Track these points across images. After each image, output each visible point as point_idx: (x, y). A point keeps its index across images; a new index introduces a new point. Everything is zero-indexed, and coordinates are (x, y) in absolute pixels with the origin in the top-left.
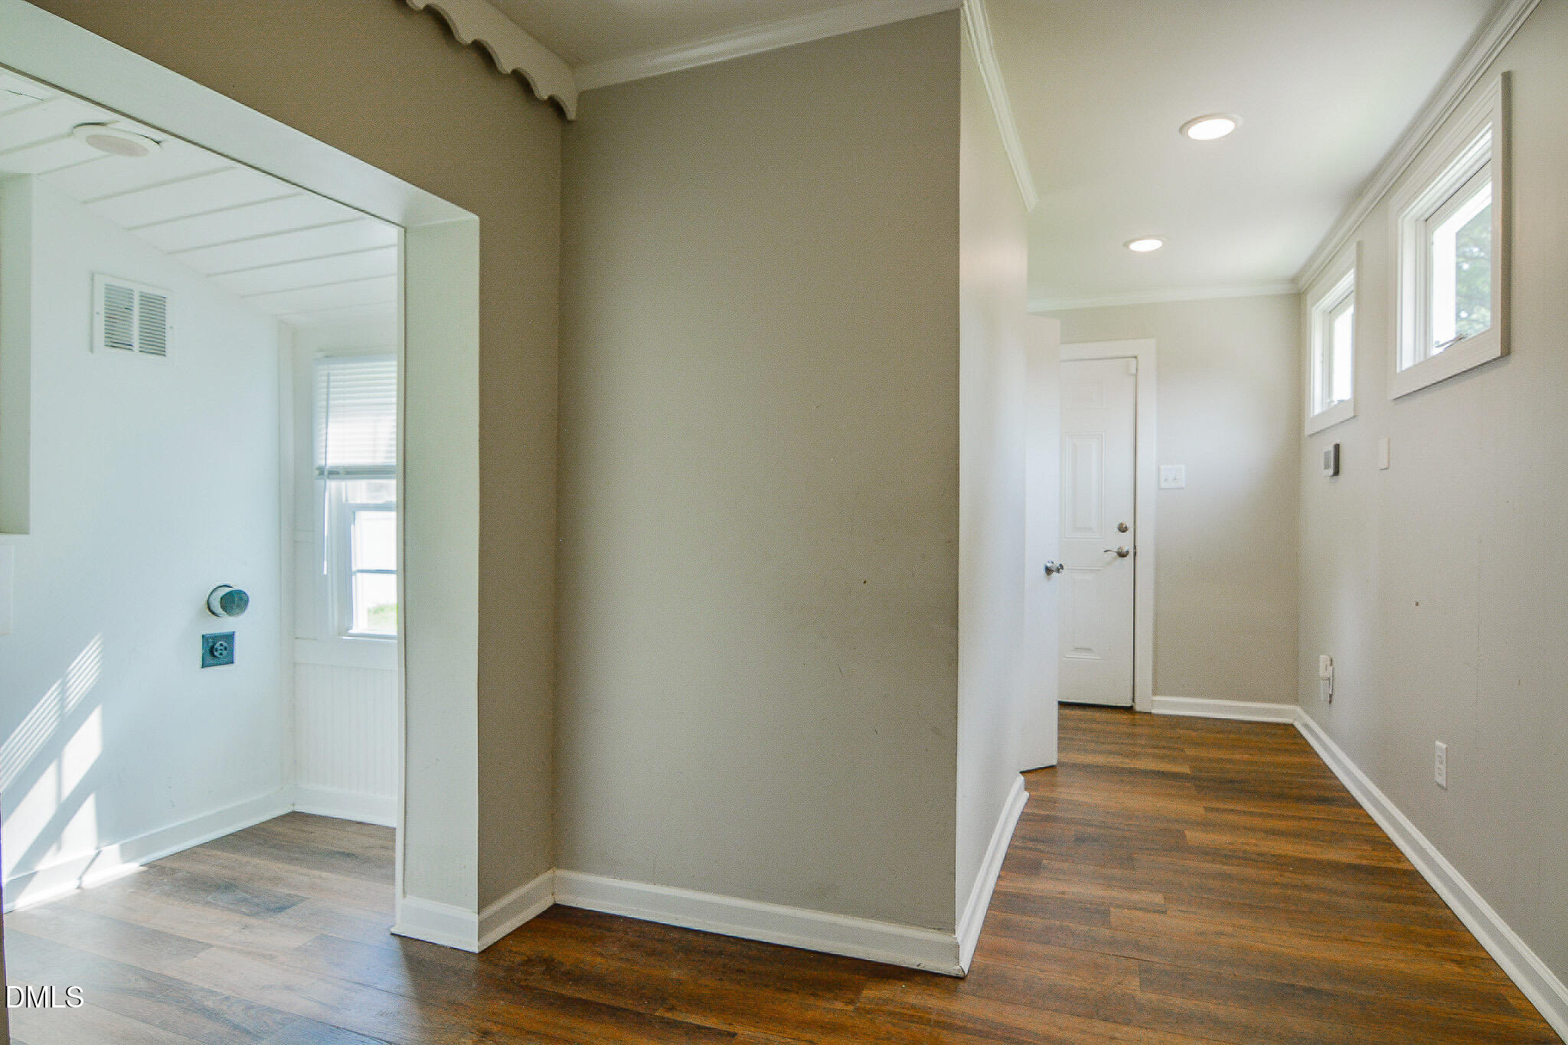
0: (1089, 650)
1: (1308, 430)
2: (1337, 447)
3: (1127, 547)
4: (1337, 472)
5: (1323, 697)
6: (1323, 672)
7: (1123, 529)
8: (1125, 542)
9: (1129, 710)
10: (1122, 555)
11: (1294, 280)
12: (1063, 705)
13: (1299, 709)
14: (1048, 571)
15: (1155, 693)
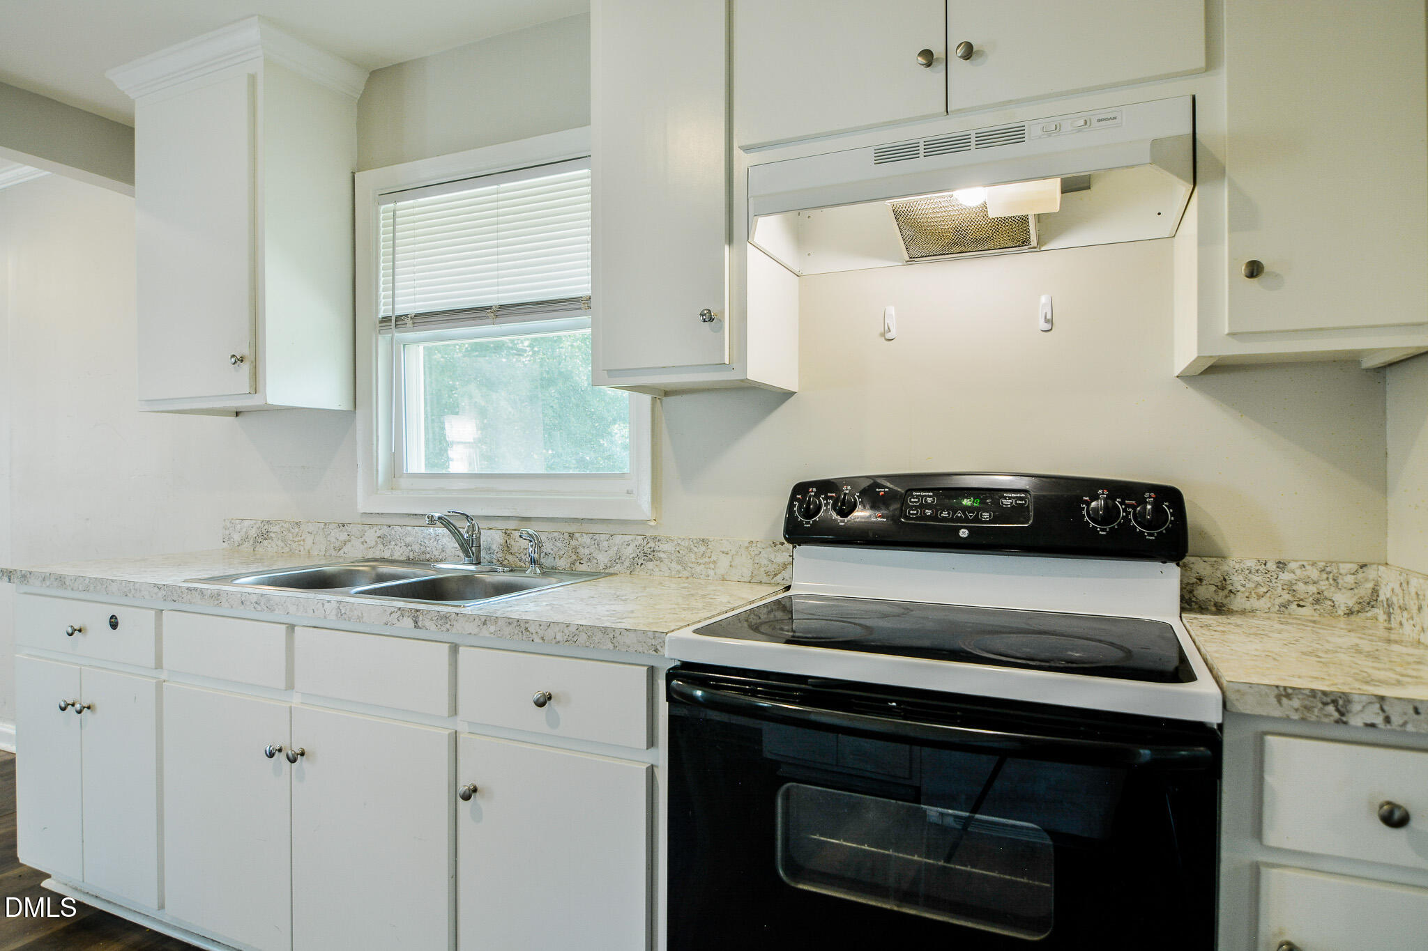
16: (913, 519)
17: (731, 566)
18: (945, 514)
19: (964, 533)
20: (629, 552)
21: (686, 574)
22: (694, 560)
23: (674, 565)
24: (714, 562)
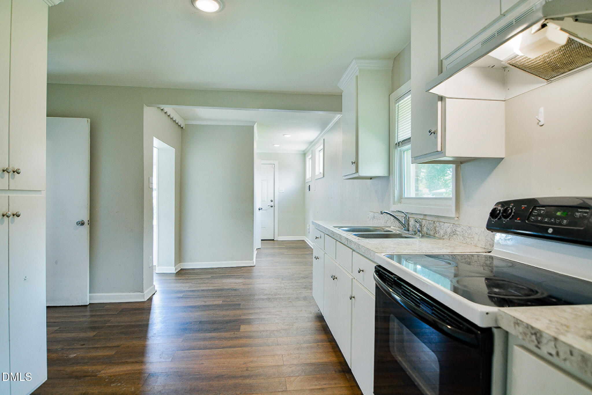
0: (264, 228)
1: (307, 181)
2: (309, 186)
3: (273, 205)
4: (309, 190)
5: (308, 232)
6: (308, 228)
7: (272, 201)
8: (272, 204)
9: (273, 240)
10: (272, 207)
11: (304, 151)
12: (262, 240)
13: (305, 237)
14: (259, 209)
15: (278, 236)
16: (532, 222)
17: (478, 240)
18: (546, 220)
19: (550, 231)
20: (449, 230)
21: (464, 242)
22: (467, 236)
23: (461, 237)
24: (473, 238)
